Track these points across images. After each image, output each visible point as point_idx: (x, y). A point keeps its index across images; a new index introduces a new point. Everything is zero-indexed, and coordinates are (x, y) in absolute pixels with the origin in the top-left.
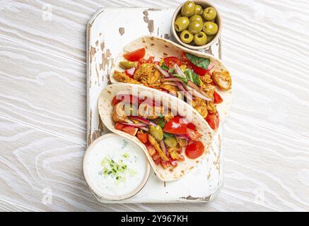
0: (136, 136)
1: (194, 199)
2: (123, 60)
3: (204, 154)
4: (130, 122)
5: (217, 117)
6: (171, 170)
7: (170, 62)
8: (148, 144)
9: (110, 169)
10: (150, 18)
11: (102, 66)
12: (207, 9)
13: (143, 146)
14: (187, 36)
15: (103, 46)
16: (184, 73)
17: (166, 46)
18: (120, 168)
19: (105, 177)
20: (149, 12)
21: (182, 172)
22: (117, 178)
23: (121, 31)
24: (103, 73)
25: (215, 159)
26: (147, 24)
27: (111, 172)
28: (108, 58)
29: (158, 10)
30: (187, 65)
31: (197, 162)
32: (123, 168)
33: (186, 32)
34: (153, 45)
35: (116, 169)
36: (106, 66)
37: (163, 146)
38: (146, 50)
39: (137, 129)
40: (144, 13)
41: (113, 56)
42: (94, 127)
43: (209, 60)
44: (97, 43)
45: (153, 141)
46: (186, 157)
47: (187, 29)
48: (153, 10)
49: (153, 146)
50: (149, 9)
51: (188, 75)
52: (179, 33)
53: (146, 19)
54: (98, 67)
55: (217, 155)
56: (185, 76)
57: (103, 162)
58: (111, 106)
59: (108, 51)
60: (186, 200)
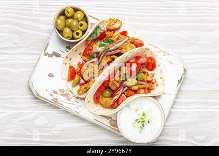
0: (127, 97)
1: (181, 79)
2: (71, 83)
3: (156, 59)
4: (116, 97)
5: (136, 39)
6: (157, 85)
7: (88, 53)
8: (136, 92)
9: (141, 124)
10: (51, 53)
11: (68, 99)
12: (66, 12)
13: (136, 96)
14: (78, 34)
15: (55, 92)
16: (100, 47)
17: (76, 51)
18: (143, 117)
19: (144, 130)
20: (46, 51)
21: (161, 78)
22: (149, 122)
23: (51, 75)
24: (73, 100)
25: (162, 54)
26: (54, 57)
27: (143, 124)
28: (65, 92)
29: (48, 45)
30: (94, 43)
31: (159, 66)
32: (144, 115)
33: (75, 33)
34: (70, 59)
35: (143, 120)
36: (69, 96)
37: (141, 83)
38: (71, 65)
39: (123, 95)
40: (45, 55)
41: (65, 88)
42: (107, 122)
43: (98, 27)
44: (51, 95)
45: (135, 88)
46: (153, 72)
47: (73, 31)
48: (46, 48)
49: (139, 89)
50: (45, 50)
51: (103, 45)
52: (73, 38)
53: (50, 56)
54: (68, 102)
55: (160, 51)
56: (103, 47)
57: (134, 126)
58: (98, 105)
59: (60, 90)
60: (180, 85)
